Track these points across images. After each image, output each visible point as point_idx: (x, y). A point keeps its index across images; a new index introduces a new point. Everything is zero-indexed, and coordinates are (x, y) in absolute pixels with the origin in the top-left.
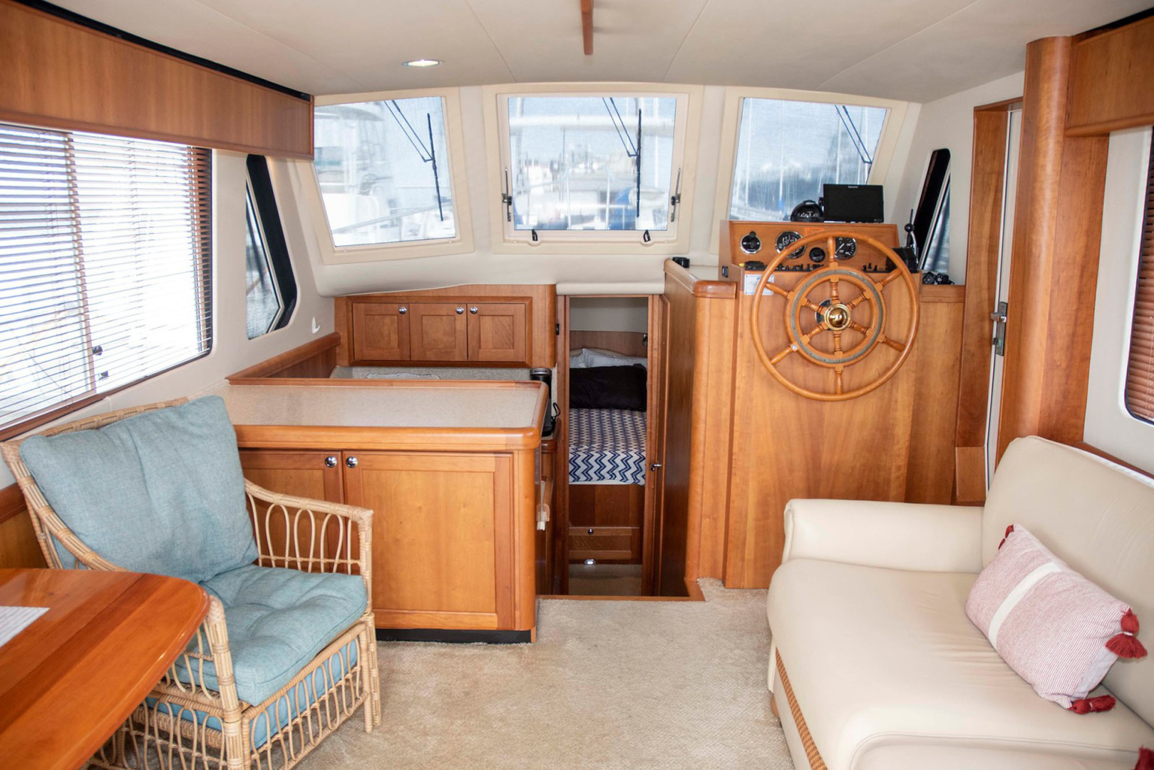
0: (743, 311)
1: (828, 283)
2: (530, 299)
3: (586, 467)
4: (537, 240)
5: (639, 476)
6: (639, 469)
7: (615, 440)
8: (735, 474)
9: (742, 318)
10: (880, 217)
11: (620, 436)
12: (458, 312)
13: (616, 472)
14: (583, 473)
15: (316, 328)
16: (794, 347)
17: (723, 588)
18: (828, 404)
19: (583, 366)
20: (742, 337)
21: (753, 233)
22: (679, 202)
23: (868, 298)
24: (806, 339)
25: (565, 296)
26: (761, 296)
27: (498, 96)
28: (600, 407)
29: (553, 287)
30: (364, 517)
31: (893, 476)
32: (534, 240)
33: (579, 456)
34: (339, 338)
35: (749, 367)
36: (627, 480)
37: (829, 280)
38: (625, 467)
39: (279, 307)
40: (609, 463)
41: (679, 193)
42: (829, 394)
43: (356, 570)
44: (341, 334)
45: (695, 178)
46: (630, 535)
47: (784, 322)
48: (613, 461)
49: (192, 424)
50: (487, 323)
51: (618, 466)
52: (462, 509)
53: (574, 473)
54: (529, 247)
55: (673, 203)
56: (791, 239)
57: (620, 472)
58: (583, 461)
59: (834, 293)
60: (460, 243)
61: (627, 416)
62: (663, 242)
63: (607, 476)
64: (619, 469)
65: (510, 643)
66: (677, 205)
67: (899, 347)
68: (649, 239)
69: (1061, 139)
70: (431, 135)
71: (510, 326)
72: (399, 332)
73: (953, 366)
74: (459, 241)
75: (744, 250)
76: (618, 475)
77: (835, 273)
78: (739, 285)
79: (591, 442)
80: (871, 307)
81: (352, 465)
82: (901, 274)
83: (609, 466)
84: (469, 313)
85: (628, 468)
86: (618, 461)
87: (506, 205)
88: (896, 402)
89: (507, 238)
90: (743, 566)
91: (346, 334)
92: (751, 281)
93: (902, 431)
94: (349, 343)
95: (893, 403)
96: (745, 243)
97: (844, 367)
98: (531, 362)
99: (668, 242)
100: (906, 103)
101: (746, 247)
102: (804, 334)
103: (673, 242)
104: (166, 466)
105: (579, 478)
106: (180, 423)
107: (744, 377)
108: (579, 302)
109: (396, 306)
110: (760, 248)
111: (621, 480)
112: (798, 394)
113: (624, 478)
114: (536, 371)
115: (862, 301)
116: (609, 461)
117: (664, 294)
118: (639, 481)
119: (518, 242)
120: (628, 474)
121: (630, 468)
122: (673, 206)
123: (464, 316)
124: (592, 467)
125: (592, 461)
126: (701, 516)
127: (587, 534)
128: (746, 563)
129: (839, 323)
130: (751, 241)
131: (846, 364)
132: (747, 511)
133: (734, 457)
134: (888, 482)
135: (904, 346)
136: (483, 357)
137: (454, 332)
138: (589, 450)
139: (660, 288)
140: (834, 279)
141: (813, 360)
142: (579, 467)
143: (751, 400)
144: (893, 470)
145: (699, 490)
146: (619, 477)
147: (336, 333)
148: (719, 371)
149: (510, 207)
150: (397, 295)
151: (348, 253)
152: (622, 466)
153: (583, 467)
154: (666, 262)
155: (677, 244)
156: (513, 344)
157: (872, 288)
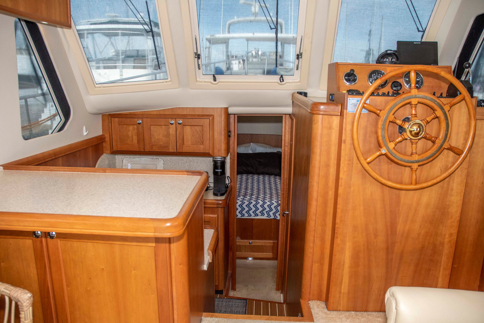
0: (346, 124)
1: (409, 105)
2: (213, 115)
3: (248, 209)
4: (216, 81)
5: (277, 215)
6: (277, 211)
7: (265, 193)
8: (337, 237)
9: (346, 129)
10: (436, 62)
11: (268, 191)
12: (171, 124)
13: (265, 212)
14: (246, 212)
15: (86, 132)
16: (384, 151)
17: (326, 310)
18: (403, 192)
19: (251, 152)
20: (345, 143)
21: (352, 70)
22: (301, 58)
23: (438, 116)
24: (391, 145)
25: (234, 114)
26: (360, 114)
28: (259, 174)
29: (226, 109)
31: (446, 240)
32: (214, 81)
33: (245, 203)
34: (105, 138)
35: (349, 164)
36: (271, 216)
37: (410, 103)
38: (269, 209)
39: (61, 120)
40: (260, 207)
41: (301, 52)
42: (405, 184)
44: (106, 136)
45: (312, 42)
46: (272, 245)
47: (376, 133)
48: (263, 206)
50: (188, 129)
51: (265, 209)
52: (133, 272)
53: (241, 212)
54: (211, 85)
55: (298, 58)
56: (378, 75)
57: (266, 212)
58: (246, 206)
59: (414, 112)
60: (171, 83)
61: (272, 179)
62: (292, 83)
63: (260, 214)
64: (266, 210)
66: (300, 59)
67: (458, 152)
68: (283, 81)
70: (149, 15)
71: (201, 132)
72: (138, 135)
74: (171, 81)
75: (346, 82)
76: (265, 213)
77: (415, 97)
78: (343, 105)
79: (252, 195)
80: (440, 123)
82: (464, 99)
83: (261, 209)
84: (177, 124)
85: (271, 210)
86: (266, 206)
87: (196, 59)
88: (452, 189)
89: (198, 80)
90: (340, 297)
91: (108, 136)
92: (352, 102)
93: (455, 210)
94: (110, 141)
95: (450, 190)
96: (346, 78)
97: (419, 166)
98: (214, 153)
99: (294, 82)
101: (348, 80)
102: (390, 142)
103: (297, 82)
105: (244, 215)
107: (346, 171)
108: (243, 119)
109: (136, 120)
110: (357, 81)
111: (267, 217)
113: (269, 215)
114: (215, 159)
115: (433, 119)
116: (261, 206)
117: (292, 114)
118: (277, 217)
119: (205, 82)
120: (271, 213)
121: (272, 210)
122: (298, 60)
123: (174, 125)
124: (252, 209)
125: (251, 206)
126: (312, 262)
127: (249, 244)
128: (342, 295)
129: (417, 134)
130: (351, 76)
131: (420, 163)
132: (344, 262)
134: (442, 244)
135: (463, 152)
136: (185, 149)
137: (168, 135)
138: (250, 199)
139: (289, 110)
140: (414, 101)
141: (396, 160)
142: (244, 209)
143: (350, 187)
144: (447, 236)
146: (266, 215)
147: (103, 135)
148: (328, 166)
149: (199, 60)
150: (136, 113)
151: (103, 88)
152: (268, 209)
153: (247, 209)
154: (293, 95)
155: (299, 84)
156: (203, 142)
157: (442, 109)
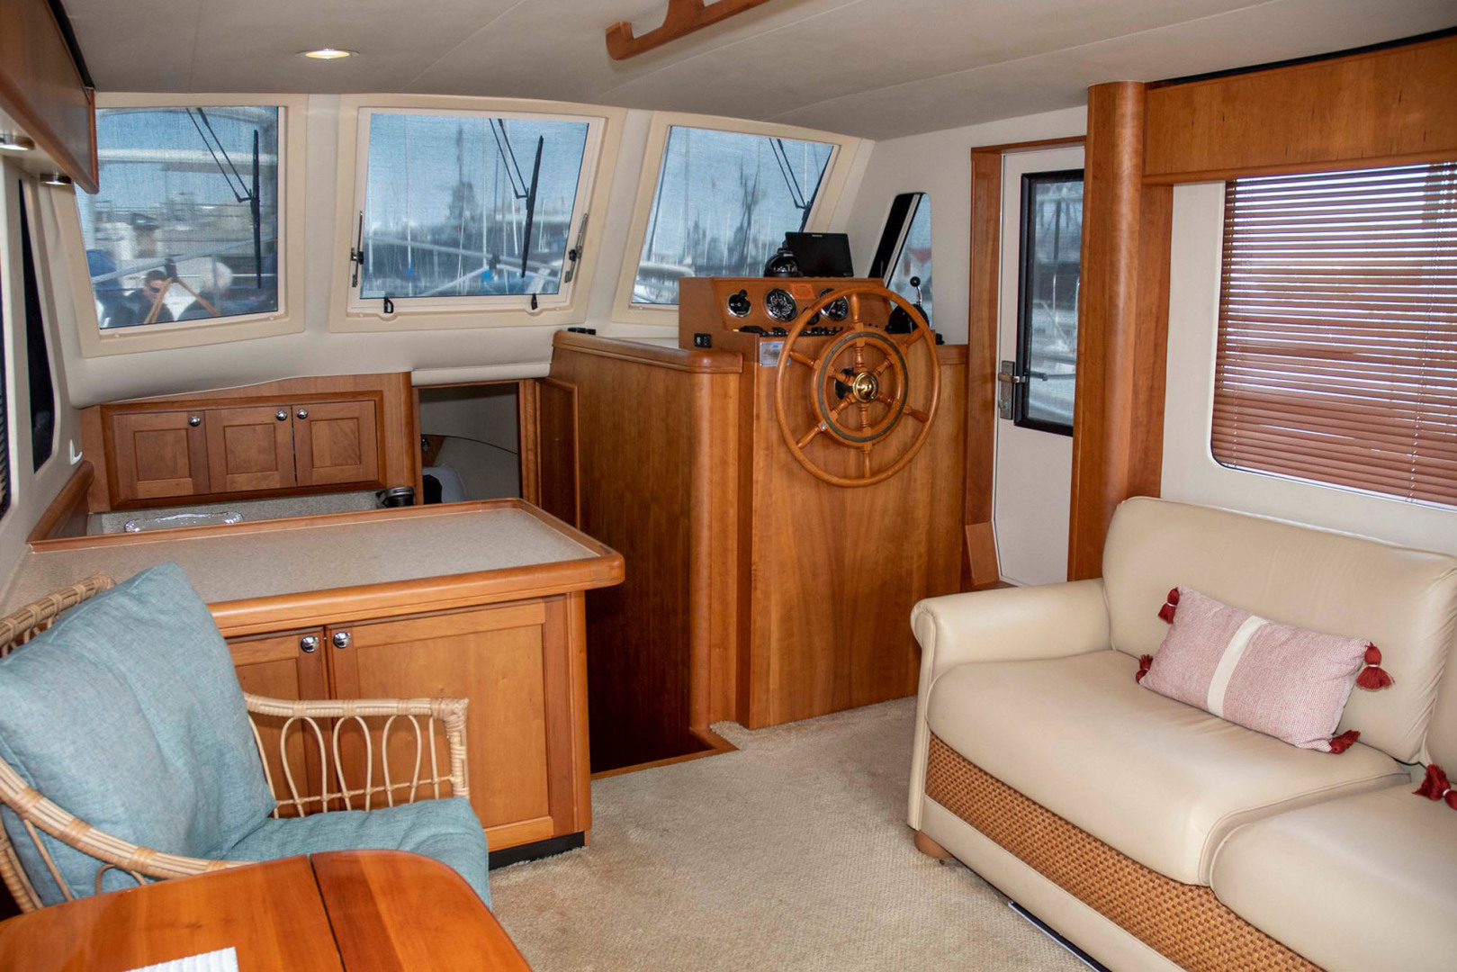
1: (852, 349)
2: (380, 393)
4: (392, 311)
8: (756, 588)
9: (758, 395)
10: (850, 271)
12: (280, 418)
16: (822, 427)
17: (746, 731)
18: (850, 491)
20: (758, 418)
21: (744, 292)
22: (580, 257)
23: (892, 363)
24: (834, 416)
25: (422, 387)
27: (360, 111)
29: (408, 375)
30: (456, 710)
31: (915, 567)
32: (386, 311)
35: (767, 455)
37: (854, 346)
41: (580, 245)
42: (856, 478)
47: (806, 397)
50: (322, 433)
54: (382, 322)
55: (573, 258)
56: (780, 299)
59: (859, 361)
60: (288, 319)
62: (555, 309)
65: (562, 852)
66: (577, 260)
67: (923, 418)
68: (536, 307)
69: (1139, 186)
71: (354, 433)
72: (190, 455)
73: (958, 434)
74: (283, 315)
75: (734, 313)
77: (862, 337)
78: (750, 356)
80: (894, 374)
81: (339, 643)
82: (923, 334)
84: (296, 419)
87: (354, 263)
88: (915, 480)
89: (350, 310)
90: (767, 700)
92: (767, 350)
93: (921, 514)
94: (110, 477)
95: (912, 483)
96: (732, 305)
97: (873, 445)
98: (386, 480)
99: (560, 309)
100: (860, 139)
101: (735, 309)
102: (831, 410)
103: (565, 308)
107: (763, 468)
109: (186, 415)
110: (751, 311)
112: (817, 478)
114: (395, 492)
115: (887, 367)
117: (548, 377)
119: (365, 315)
122: (573, 262)
123: (288, 423)
126: (710, 647)
128: (771, 695)
129: (868, 395)
130: (739, 302)
131: (875, 441)
132: (770, 630)
134: (910, 573)
135: (927, 417)
136: (318, 477)
137: (272, 447)
139: (543, 369)
140: (860, 342)
141: (841, 440)
143: (770, 495)
144: (915, 559)
145: (706, 614)
150: (184, 398)
151: (123, 339)
154: (557, 335)
155: (572, 310)
156: (360, 458)
157: (897, 352)
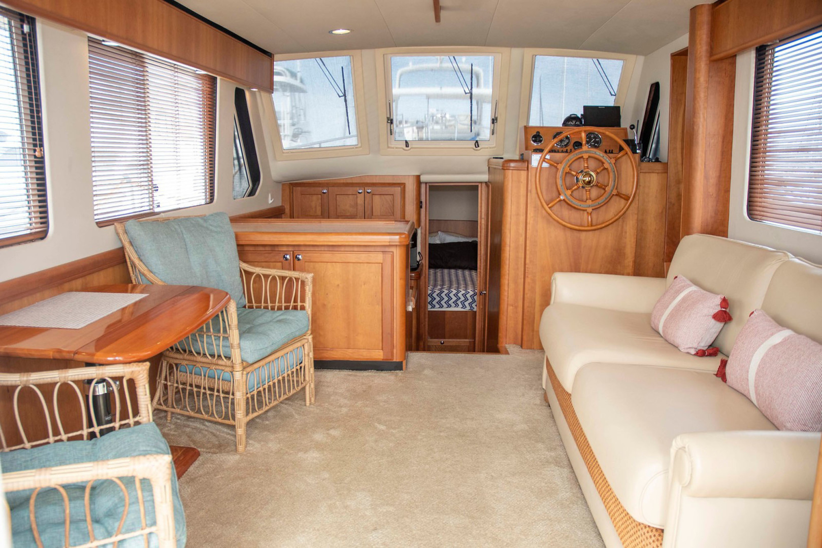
0: (531, 176)
1: (582, 160)
2: (404, 184)
3: (439, 299)
4: (408, 147)
5: (474, 305)
6: (474, 301)
7: (458, 283)
8: (527, 277)
9: (531, 181)
10: (618, 125)
11: (462, 282)
12: (359, 193)
13: (459, 302)
14: (437, 303)
15: (271, 200)
16: (562, 197)
17: (521, 349)
18: (584, 233)
19: (438, 242)
20: (530, 192)
21: (538, 133)
22: (496, 122)
23: (606, 167)
24: (569, 192)
25: (426, 183)
26: (541, 167)
27: (385, 56)
28: (450, 268)
29: (418, 177)
30: (309, 277)
32: (406, 146)
33: (435, 292)
34: (285, 209)
35: (535, 211)
36: (466, 307)
37: (582, 157)
38: (464, 299)
39: (249, 186)
40: (452, 297)
41: (496, 116)
42: (584, 227)
43: (303, 308)
44: (286, 207)
45: (506, 107)
46: (468, 344)
47: (556, 183)
48: (457, 295)
49: (211, 225)
50: (377, 199)
51: (460, 298)
52: (363, 286)
53: (432, 303)
54: (404, 151)
55: (493, 123)
57: (461, 302)
58: (437, 295)
59: (586, 165)
60: (361, 149)
61: (467, 272)
62: (487, 148)
63: (453, 305)
64: (461, 300)
65: (390, 370)
66: (495, 124)
67: (627, 198)
68: (478, 146)
69: (708, 62)
70: (344, 80)
71: (391, 201)
72: (322, 205)
73: (662, 212)
74: (361, 147)
75: (533, 143)
76: (460, 304)
77: (586, 152)
78: (528, 162)
79: (443, 285)
80: (609, 173)
81: (299, 259)
82: (627, 153)
83: (454, 299)
84: (366, 193)
85: (466, 299)
86: (460, 295)
87: (389, 124)
88: (626, 232)
89: (389, 146)
90: (533, 335)
91: (288, 207)
92: (535, 159)
93: (630, 251)
94: (291, 213)
95: (624, 234)
96: (533, 139)
97: (593, 209)
99: (490, 148)
100: (635, 56)
101: (534, 141)
102: (567, 190)
103: (493, 148)
104: (198, 245)
105: (435, 306)
106: (205, 225)
107: (532, 217)
108: (436, 189)
109: (320, 189)
110: (543, 142)
111: (462, 308)
112: (564, 226)
113: (464, 306)
115: (602, 170)
116: (454, 295)
117: (488, 182)
118: (474, 308)
119: (396, 148)
120: (467, 303)
121: (468, 300)
122: (493, 125)
123: (363, 194)
124: (443, 299)
125: (443, 295)
126: (508, 305)
127: (440, 344)
128: (535, 333)
129: (589, 183)
130: (537, 138)
131: (594, 207)
132: (535, 299)
133: (527, 266)
135: (629, 198)
137: (356, 204)
138: (442, 288)
139: (485, 177)
140: (585, 156)
141: (573, 205)
142: (435, 299)
143: (537, 231)
145: (506, 288)
146: (461, 306)
147: (282, 206)
148: (518, 215)
149: (392, 125)
150: (321, 182)
151: (291, 154)
152: (463, 298)
153: (438, 299)
154: (489, 161)
155: (496, 149)
156: (393, 213)
